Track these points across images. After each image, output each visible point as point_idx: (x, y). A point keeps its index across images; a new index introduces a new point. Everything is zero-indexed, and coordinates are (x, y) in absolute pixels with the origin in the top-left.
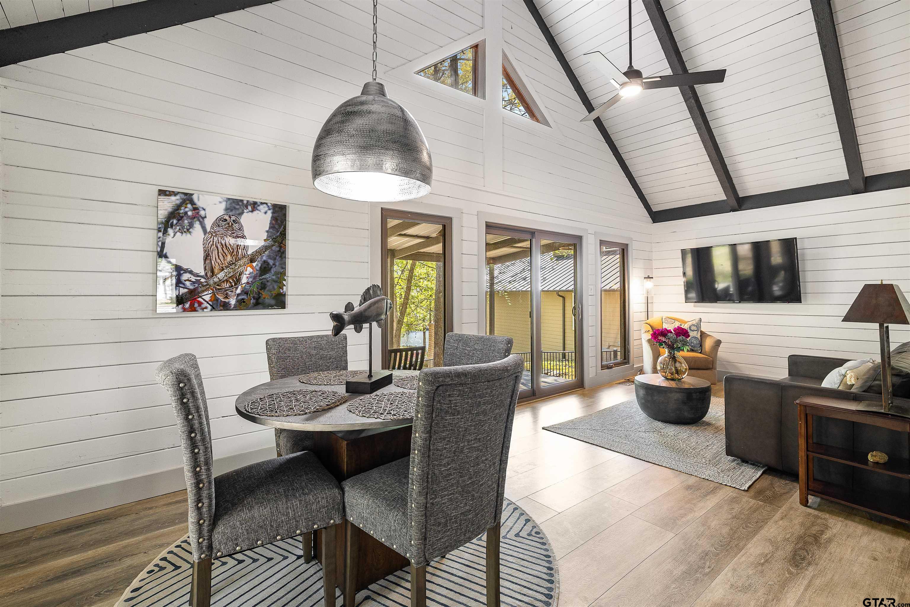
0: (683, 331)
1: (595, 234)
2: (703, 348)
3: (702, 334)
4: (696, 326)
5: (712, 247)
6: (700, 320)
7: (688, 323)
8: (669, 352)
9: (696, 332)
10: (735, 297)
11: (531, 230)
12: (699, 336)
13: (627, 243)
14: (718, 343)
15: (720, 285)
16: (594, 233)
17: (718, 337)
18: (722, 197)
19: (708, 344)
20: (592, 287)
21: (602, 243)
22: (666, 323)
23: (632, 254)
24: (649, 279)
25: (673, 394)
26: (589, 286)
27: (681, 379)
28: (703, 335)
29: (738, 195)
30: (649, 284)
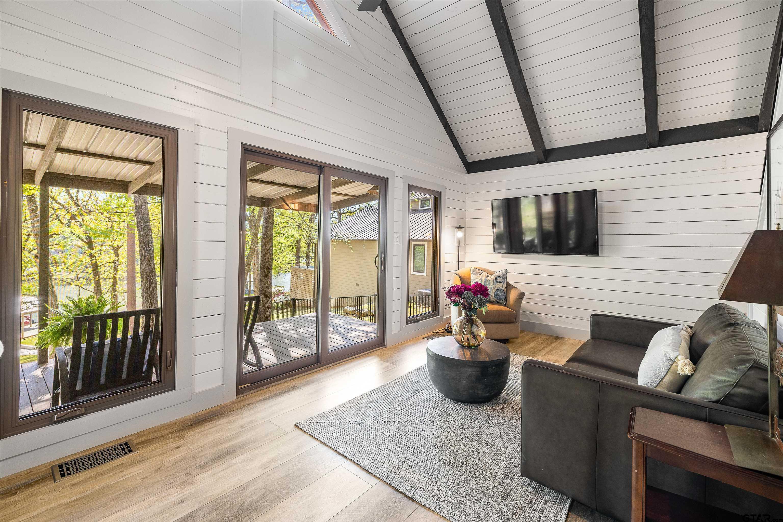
0: (481, 289)
1: (404, 177)
2: (507, 300)
3: (508, 284)
4: (502, 277)
5: (520, 197)
6: (506, 271)
7: (494, 275)
8: (466, 314)
9: (502, 283)
10: (539, 249)
11: (319, 164)
12: (504, 288)
13: (440, 191)
14: (522, 295)
15: (527, 238)
16: (402, 177)
17: (522, 288)
18: (531, 149)
19: (513, 296)
20: (398, 235)
21: (411, 187)
22: (474, 274)
23: (445, 203)
24: (460, 229)
25: (465, 369)
26: (395, 234)
27: (478, 346)
28: (509, 286)
29: (545, 147)
30: (460, 234)
